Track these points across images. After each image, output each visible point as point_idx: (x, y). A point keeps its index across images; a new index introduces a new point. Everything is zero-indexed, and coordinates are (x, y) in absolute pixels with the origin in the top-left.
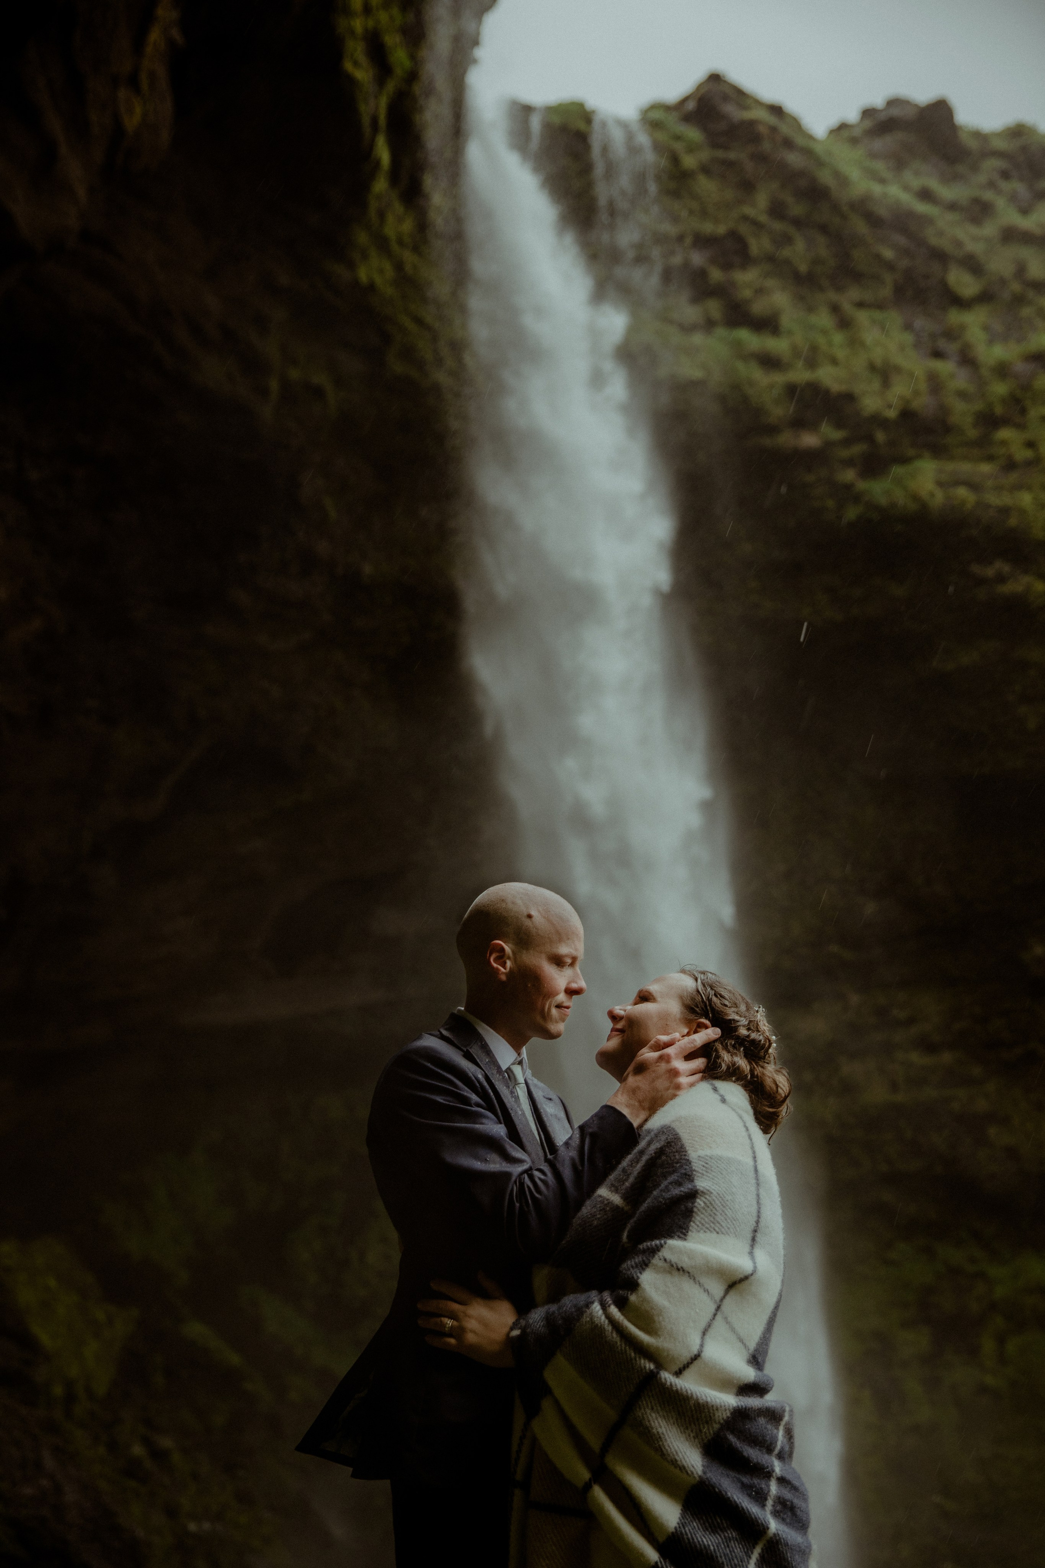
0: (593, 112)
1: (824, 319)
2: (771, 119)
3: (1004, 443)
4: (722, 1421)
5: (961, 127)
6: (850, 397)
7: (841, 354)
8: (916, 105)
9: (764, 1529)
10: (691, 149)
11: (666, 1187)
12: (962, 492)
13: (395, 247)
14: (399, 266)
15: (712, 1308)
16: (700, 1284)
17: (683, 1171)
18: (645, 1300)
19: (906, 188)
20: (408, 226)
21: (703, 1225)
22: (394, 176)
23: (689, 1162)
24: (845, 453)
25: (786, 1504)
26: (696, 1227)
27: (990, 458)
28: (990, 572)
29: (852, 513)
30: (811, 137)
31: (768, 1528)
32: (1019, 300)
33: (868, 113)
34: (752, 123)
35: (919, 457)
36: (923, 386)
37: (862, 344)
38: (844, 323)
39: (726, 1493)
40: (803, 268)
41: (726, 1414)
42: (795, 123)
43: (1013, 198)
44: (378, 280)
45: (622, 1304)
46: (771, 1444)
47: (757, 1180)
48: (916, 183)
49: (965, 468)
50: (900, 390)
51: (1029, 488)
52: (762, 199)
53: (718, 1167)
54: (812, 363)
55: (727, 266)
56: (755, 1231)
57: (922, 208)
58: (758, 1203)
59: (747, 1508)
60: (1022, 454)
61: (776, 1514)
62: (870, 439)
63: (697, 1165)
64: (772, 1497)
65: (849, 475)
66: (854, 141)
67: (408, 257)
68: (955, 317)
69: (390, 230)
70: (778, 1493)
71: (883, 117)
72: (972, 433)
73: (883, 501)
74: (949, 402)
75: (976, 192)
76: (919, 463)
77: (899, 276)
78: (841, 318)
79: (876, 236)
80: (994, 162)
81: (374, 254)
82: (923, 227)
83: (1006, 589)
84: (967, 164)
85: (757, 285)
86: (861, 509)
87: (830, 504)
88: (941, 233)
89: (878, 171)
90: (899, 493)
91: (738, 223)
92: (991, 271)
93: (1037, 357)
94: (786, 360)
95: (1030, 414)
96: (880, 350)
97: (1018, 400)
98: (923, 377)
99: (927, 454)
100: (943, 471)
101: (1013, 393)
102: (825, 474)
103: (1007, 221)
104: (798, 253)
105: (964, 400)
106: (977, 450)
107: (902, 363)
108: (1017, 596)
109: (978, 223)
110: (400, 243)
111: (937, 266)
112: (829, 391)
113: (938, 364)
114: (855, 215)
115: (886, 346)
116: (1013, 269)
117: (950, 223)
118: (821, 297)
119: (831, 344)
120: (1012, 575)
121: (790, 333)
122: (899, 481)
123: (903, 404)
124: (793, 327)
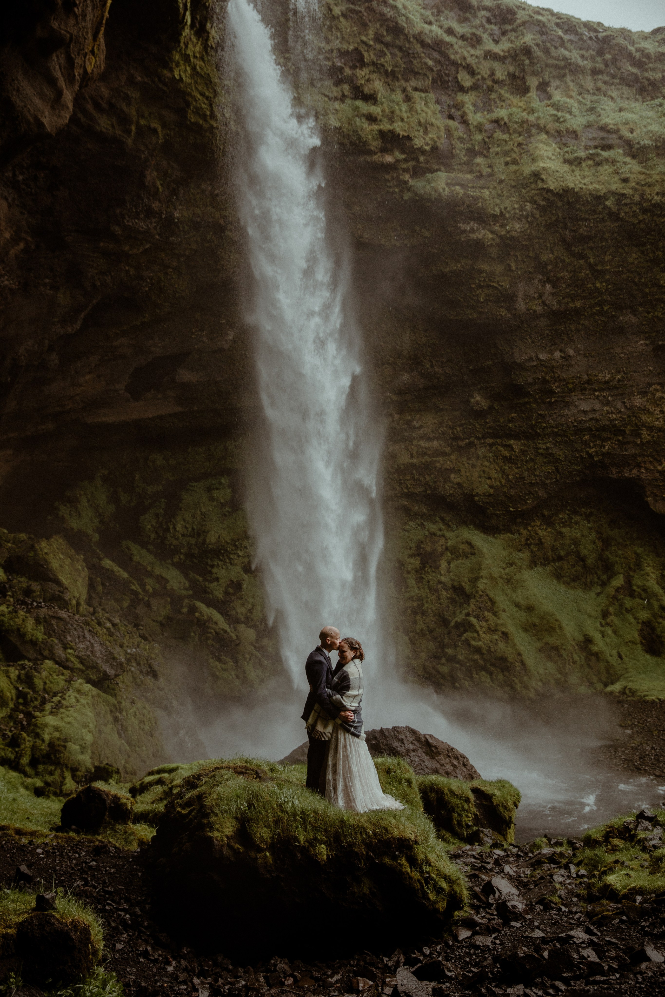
1: (398, 96)
3: (478, 165)
6: (408, 138)
7: (405, 115)
10: (337, 3)
12: (458, 188)
13: (192, 60)
14: (194, 68)
19: (441, 27)
20: (199, 48)
22: (193, 27)
24: (405, 166)
27: (471, 172)
28: (468, 227)
29: (407, 196)
32: (490, 90)
35: (440, 170)
36: (443, 134)
37: (416, 111)
38: (408, 99)
40: (389, 70)
43: (491, 35)
44: (183, 76)
48: (447, 24)
49: (460, 175)
50: (433, 135)
51: (488, 188)
52: (371, 33)
54: (392, 121)
55: (353, 67)
57: (448, 39)
60: (486, 171)
62: (417, 160)
65: (407, 177)
67: (199, 63)
68: (460, 97)
69: (189, 52)
72: (465, 159)
73: (422, 192)
74: (453, 142)
75: (474, 30)
76: (439, 173)
77: (435, 74)
78: (407, 96)
79: (425, 53)
80: (483, 13)
81: (182, 63)
82: (448, 49)
83: (475, 236)
84: (470, 13)
85: (367, 77)
86: (410, 194)
87: (397, 190)
88: (456, 53)
89: (428, 16)
90: (428, 188)
91: (358, 44)
92: (479, 73)
93: (496, 122)
94: (379, 118)
95: (491, 150)
96: (424, 115)
97: (485, 143)
98: (443, 129)
99: (443, 168)
100: (448, 178)
101: (483, 139)
102: (395, 175)
103: (487, 48)
104: (388, 61)
105: (462, 142)
106: (465, 168)
107: (434, 121)
108: (480, 239)
109: (473, 46)
110: (195, 57)
111: (453, 70)
112: (399, 135)
113: (451, 122)
114: (415, 42)
115: (426, 113)
116: (489, 73)
117: (460, 47)
118: (397, 84)
119: (401, 110)
120: (478, 229)
121: (382, 104)
122: (429, 182)
123: (433, 143)
124: (384, 100)
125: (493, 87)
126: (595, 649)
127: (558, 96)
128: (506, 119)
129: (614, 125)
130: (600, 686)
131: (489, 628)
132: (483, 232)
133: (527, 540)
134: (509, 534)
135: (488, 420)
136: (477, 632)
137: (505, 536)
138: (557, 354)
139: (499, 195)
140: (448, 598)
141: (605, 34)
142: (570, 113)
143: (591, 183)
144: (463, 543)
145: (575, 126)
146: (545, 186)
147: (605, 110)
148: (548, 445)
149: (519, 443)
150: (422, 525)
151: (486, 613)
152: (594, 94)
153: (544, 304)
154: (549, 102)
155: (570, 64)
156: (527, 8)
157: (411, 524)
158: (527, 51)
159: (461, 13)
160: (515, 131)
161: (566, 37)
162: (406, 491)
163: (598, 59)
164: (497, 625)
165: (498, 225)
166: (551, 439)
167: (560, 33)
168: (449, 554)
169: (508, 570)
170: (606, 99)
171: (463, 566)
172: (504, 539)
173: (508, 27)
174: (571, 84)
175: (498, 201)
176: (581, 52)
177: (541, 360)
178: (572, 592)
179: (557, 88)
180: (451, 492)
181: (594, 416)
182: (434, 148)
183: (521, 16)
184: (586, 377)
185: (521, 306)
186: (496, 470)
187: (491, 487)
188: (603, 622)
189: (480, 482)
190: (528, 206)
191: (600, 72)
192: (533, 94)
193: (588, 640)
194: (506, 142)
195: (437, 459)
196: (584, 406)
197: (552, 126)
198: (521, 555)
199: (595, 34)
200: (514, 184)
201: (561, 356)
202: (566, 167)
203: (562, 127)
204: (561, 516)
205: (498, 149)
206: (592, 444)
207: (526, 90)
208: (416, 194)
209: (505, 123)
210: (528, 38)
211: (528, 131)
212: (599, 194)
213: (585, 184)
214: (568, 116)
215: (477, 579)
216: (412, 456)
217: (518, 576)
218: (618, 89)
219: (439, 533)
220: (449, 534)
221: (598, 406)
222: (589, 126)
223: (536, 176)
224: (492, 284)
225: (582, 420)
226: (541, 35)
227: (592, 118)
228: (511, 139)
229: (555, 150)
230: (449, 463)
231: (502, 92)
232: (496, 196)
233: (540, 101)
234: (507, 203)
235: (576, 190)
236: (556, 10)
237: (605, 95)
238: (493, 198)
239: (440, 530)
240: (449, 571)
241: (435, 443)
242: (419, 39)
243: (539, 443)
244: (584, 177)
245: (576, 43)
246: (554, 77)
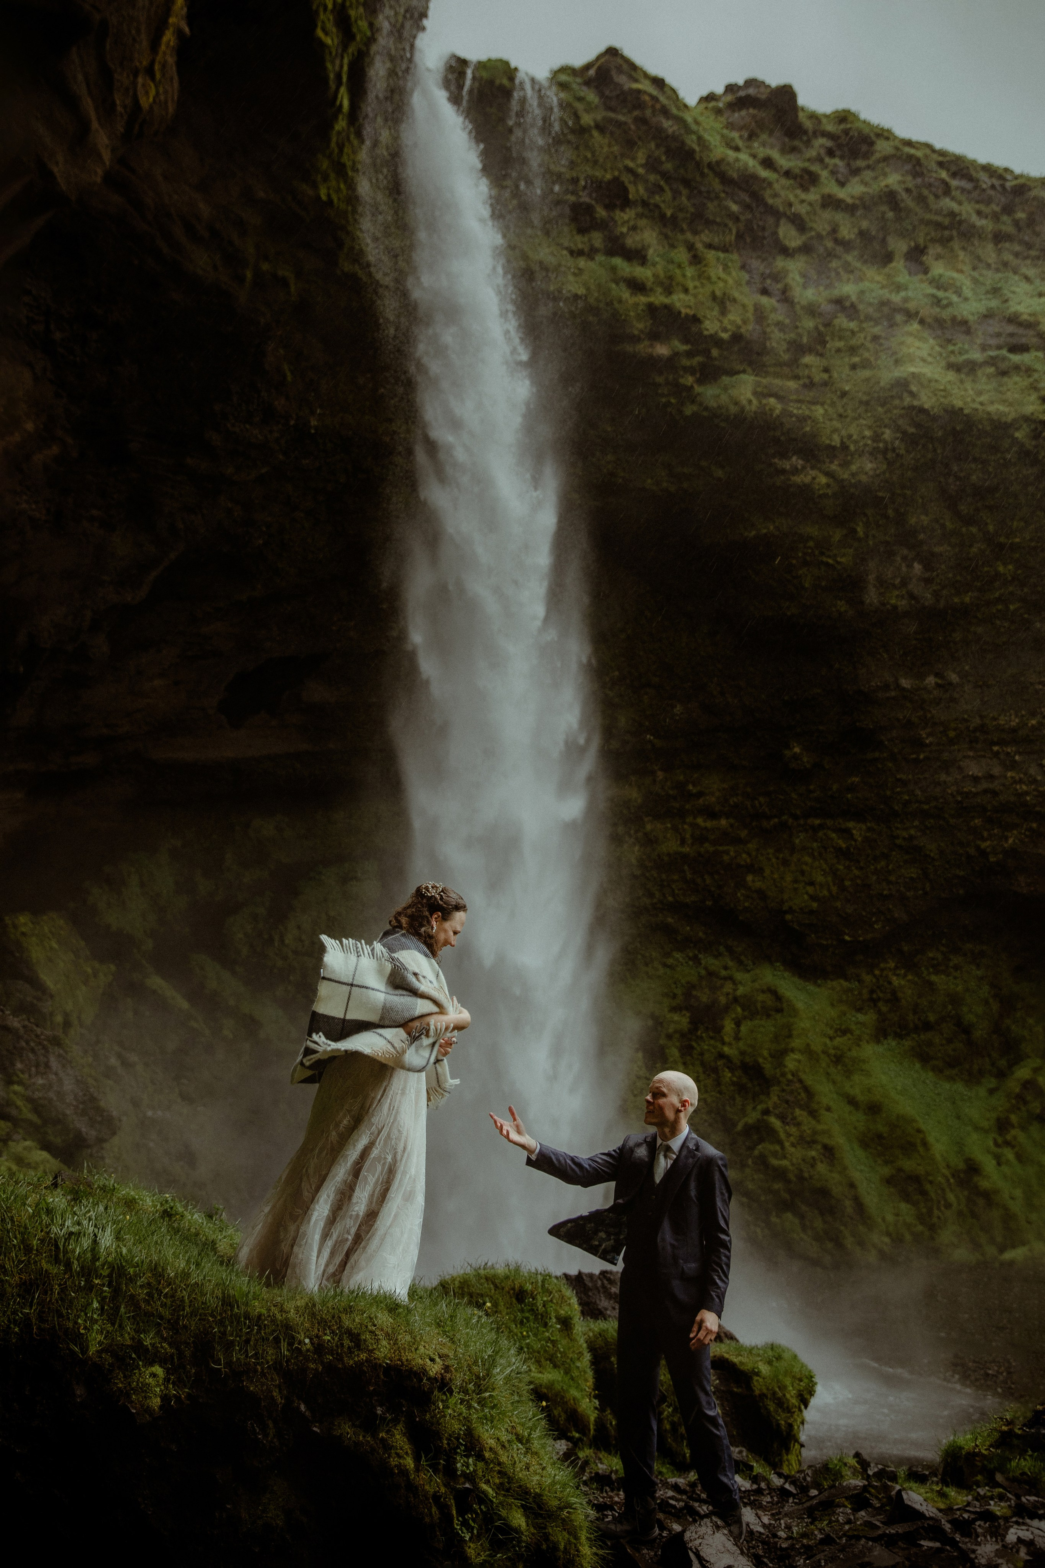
0: (515, 71)
1: (681, 255)
2: (653, 90)
3: (807, 366)
5: (803, 109)
6: (696, 320)
7: (691, 285)
8: (769, 86)
10: (589, 109)
12: (772, 400)
13: (350, 172)
14: (351, 188)
19: (753, 156)
22: (351, 118)
24: (685, 362)
27: (797, 377)
28: (787, 465)
29: (688, 410)
30: (686, 106)
32: (830, 255)
33: (731, 88)
34: (638, 92)
35: (744, 372)
36: (750, 315)
37: (709, 278)
38: (696, 259)
40: (668, 214)
42: (672, 93)
43: (833, 173)
44: (334, 197)
48: (762, 152)
49: (778, 382)
50: (734, 317)
51: (822, 404)
52: (641, 157)
54: (669, 291)
55: (609, 207)
57: (764, 173)
60: (819, 377)
62: (707, 353)
65: (689, 380)
66: (718, 112)
68: (780, 263)
69: (347, 159)
71: (740, 93)
72: (786, 357)
73: (713, 404)
74: (768, 330)
75: (806, 164)
76: (743, 376)
77: (741, 226)
78: (695, 257)
79: (727, 193)
80: (822, 141)
81: (332, 176)
82: (764, 189)
83: (798, 479)
84: (801, 139)
85: (632, 223)
86: (695, 408)
87: (673, 401)
88: (776, 195)
89: (733, 139)
90: (724, 398)
91: (620, 172)
92: (811, 229)
93: (839, 302)
94: (649, 284)
95: (828, 346)
96: (721, 284)
97: (820, 334)
98: (751, 309)
99: (749, 370)
100: (758, 384)
101: (816, 328)
102: (671, 377)
103: (826, 190)
104: (665, 201)
105: (780, 330)
106: (786, 370)
107: (736, 295)
108: (805, 485)
109: (805, 189)
110: (355, 168)
111: (771, 220)
112: (680, 313)
113: (764, 300)
114: (711, 174)
115: (726, 282)
116: (828, 228)
117: (783, 188)
118: (680, 237)
119: (684, 276)
120: (804, 468)
121: (654, 264)
122: (725, 389)
123: (734, 329)
124: (657, 259)
125: (834, 249)
126: (984, 1184)
127: (938, 269)
128: (854, 298)
129: (1030, 315)
130: (991, 1251)
131: (801, 1138)
132: (813, 473)
133: (872, 992)
134: (842, 981)
135: (812, 787)
136: (780, 1143)
137: (835, 983)
138: (931, 680)
139: (841, 416)
140: (734, 1084)
141: (1014, 183)
142: (958, 292)
143: (992, 403)
144: (763, 992)
145: (965, 313)
146: (916, 403)
147: (1014, 292)
148: (912, 832)
149: (864, 827)
150: (696, 959)
151: (798, 1112)
152: (997, 270)
153: (912, 596)
154: (924, 277)
155: (960, 222)
156: (892, 138)
157: (678, 955)
158: (890, 198)
159: (787, 140)
160: (868, 318)
161: (954, 183)
162: (670, 899)
163: (1005, 218)
164: (815, 1133)
165: (836, 462)
166: (916, 823)
167: (944, 175)
168: (739, 1009)
169: (838, 1041)
170: (1016, 278)
171: (762, 1029)
172: (833, 989)
173: (860, 163)
174: (961, 254)
175: (836, 424)
176: (977, 206)
177: (904, 689)
178: (947, 1086)
179: (938, 257)
180: (746, 904)
181: (991, 786)
182: (737, 337)
183: (883, 147)
184: (977, 721)
185: (872, 597)
186: (822, 870)
187: (813, 898)
188: (1000, 1140)
189: (796, 889)
190: (888, 434)
191: (1009, 238)
192: (899, 264)
193: (973, 1169)
194: (853, 333)
195: (725, 848)
196: (974, 769)
197: (927, 311)
198: (861, 1017)
199: (1001, 182)
200: (865, 398)
201: (936, 684)
202: (951, 376)
203: (946, 314)
204: (931, 955)
205: (840, 344)
206: (985, 834)
207: (888, 258)
208: (706, 408)
209: (853, 306)
210: (893, 179)
211: (890, 318)
212: (1004, 419)
213: (981, 404)
214: (955, 298)
215: (784, 1052)
216: (683, 842)
217: (854, 1053)
218: (1035, 266)
219: (724, 973)
220: (739, 976)
221: (996, 771)
222: (988, 316)
223: (903, 385)
224: (825, 559)
225: (971, 792)
226: (914, 177)
227: (994, 303)
228: (862, 330)
229: (932, 348)
230: (744, 856)
231: (849, 258)
232: (835, 416)
233: (910, 274)
234: (853, 430)
235: (966, 412)
236: (938, 146)
237: (1015, 273)
238: (831, 420)
239: (726, 968)
240: (737, 1038)
241: (723, 822)
242: (718, 169)
243: (897, 828)
244: (980, 393)
245: (969, 192)
246: (933, 240)
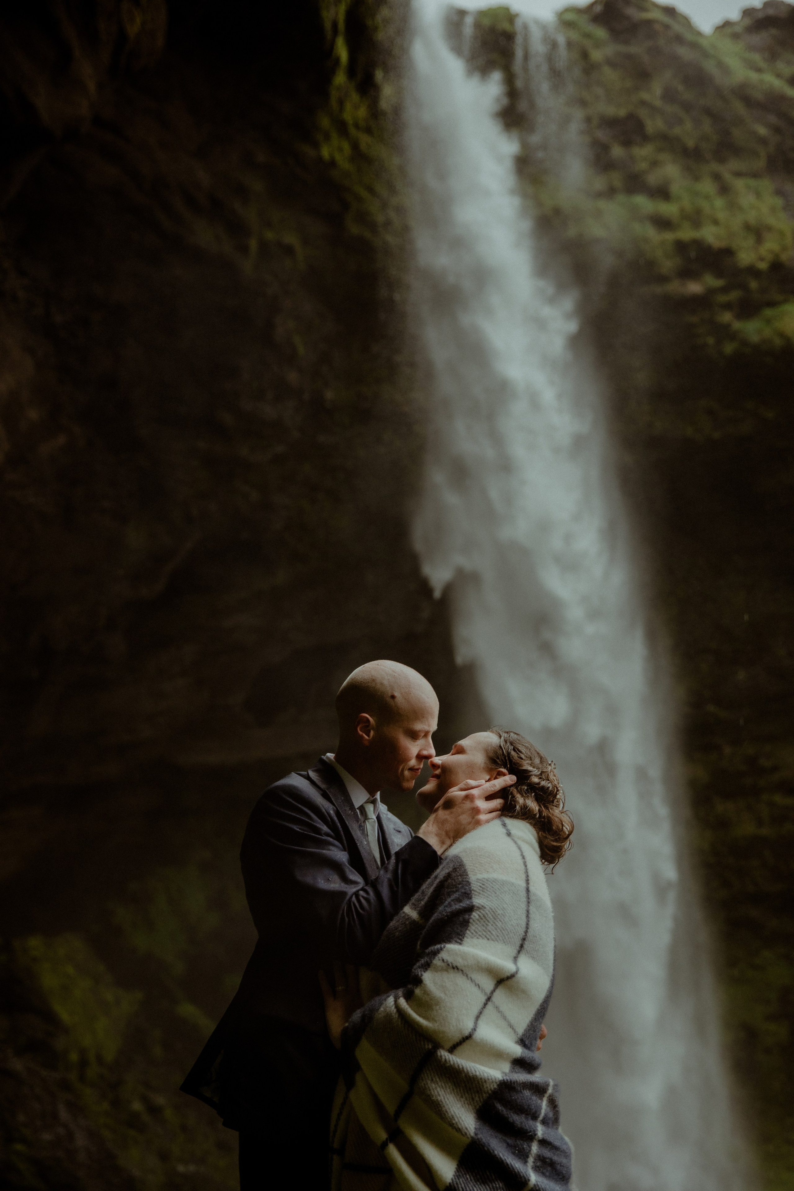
0: (517, 15)
1: (707, 186)
2: (666, 19)
4: (490, 1092)
6: (728, 252)
7: (721, 216)
8: (789, 5)
9: (526, 1180)
10: (598, 44)
11: (449, 904)
13: (353, 131)
14: (355, 146)
15: (483, 999)
16: (471, 979)
17: (463, 891)
18: (426, 992)
19: (778, 76)
20: (362, 112)
21: (476, 932)
22: (351, 72)
23: (469, 883)
24: (722, 298)
25: (546, 1161)
26: (471, 934)
29: (729, 348)
30: (699, 34)
31: (529, 1180)
33: (748, 12)
34: (649, 23)
35: (786, 301)
37: (740, 207)
38: (724, 190)
39: (493, 1151)
40: (691, 144)
41: (493, 1086)
42: (686, 21)
44: (338, 157)
45: (409, 996)
46: (536, 1112)
47: (529, 898)
48: (787, 70)
50: (770, 245)
52: (658, 87)
53: (492, 887)
55: (627, 143)
56: (524, 939)
57: (791, 92)
58: (528, 916)
59: (511, 1163)
61: (536, 1169)
62: (744, 287)
63: (475, 886)
64: (533, 1155)
65: (727, 317)
66: (736, 36)
67: (363, 138)
69: (347, 116)
70: (538, 1152)
71: (760, 15)
73: (755, 338)
77: (772, 150)
78: (724, 186)
79: (752, 116)
81: (334, 135)
85: (652, 158)
86: (736, 345)
87: (711, 341)
89: (755, 61)
90: (768, 332)
91: (635, 106)
94: (677, 220)
96: (755, 212)
98: (789, 234)
99: (792, 299)
102: (707, 316)
104: (687, 131)
107: (771, 221)
110: (357, 126)
112: (711, 247)
114: (736, 100)
115: (759, 210)
118: (706, 168)
119: (713, 207)
121: (680, 199)
122: (768, 321)
123: (773, 257)
124: (683, 194)
150: (788, 957)
182: (777, 266)
208: (747, 344)
242: (742, 93)
